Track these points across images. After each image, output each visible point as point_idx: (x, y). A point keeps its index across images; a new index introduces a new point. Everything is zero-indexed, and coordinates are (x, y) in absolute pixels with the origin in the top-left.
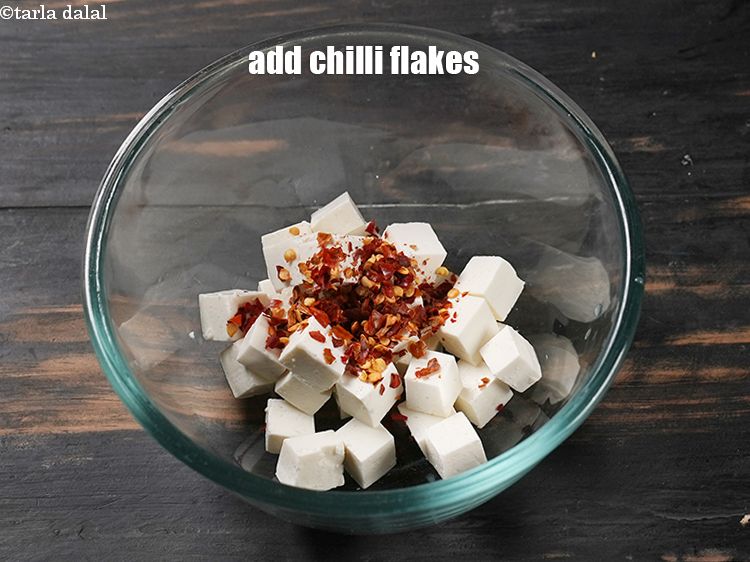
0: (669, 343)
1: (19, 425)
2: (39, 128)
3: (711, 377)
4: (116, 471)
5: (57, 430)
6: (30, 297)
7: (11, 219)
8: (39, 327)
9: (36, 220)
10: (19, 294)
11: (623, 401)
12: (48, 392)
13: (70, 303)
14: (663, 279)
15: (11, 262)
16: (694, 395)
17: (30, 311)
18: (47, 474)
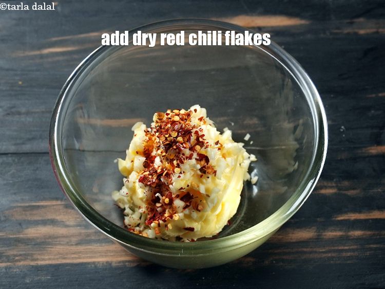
0: (334, 219)
1: (14, 261)
2: (24, 114)
3: (355, 235)
4: (62, 284)
5: (33, 263)
6: (19, 198)
7: (10, 159)
8: (24, 212)
9: (22, 159)
10: (14, 196)
11: (311, 248)
12: (28, 245)
13: (39, 201)
14: (331, 187)
15: (10, 180)
16: (347, 245)
17: (19, 205)
18: (28, 285)
